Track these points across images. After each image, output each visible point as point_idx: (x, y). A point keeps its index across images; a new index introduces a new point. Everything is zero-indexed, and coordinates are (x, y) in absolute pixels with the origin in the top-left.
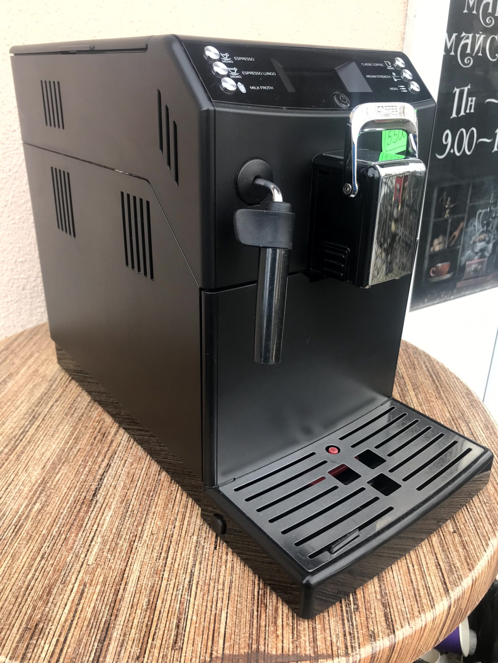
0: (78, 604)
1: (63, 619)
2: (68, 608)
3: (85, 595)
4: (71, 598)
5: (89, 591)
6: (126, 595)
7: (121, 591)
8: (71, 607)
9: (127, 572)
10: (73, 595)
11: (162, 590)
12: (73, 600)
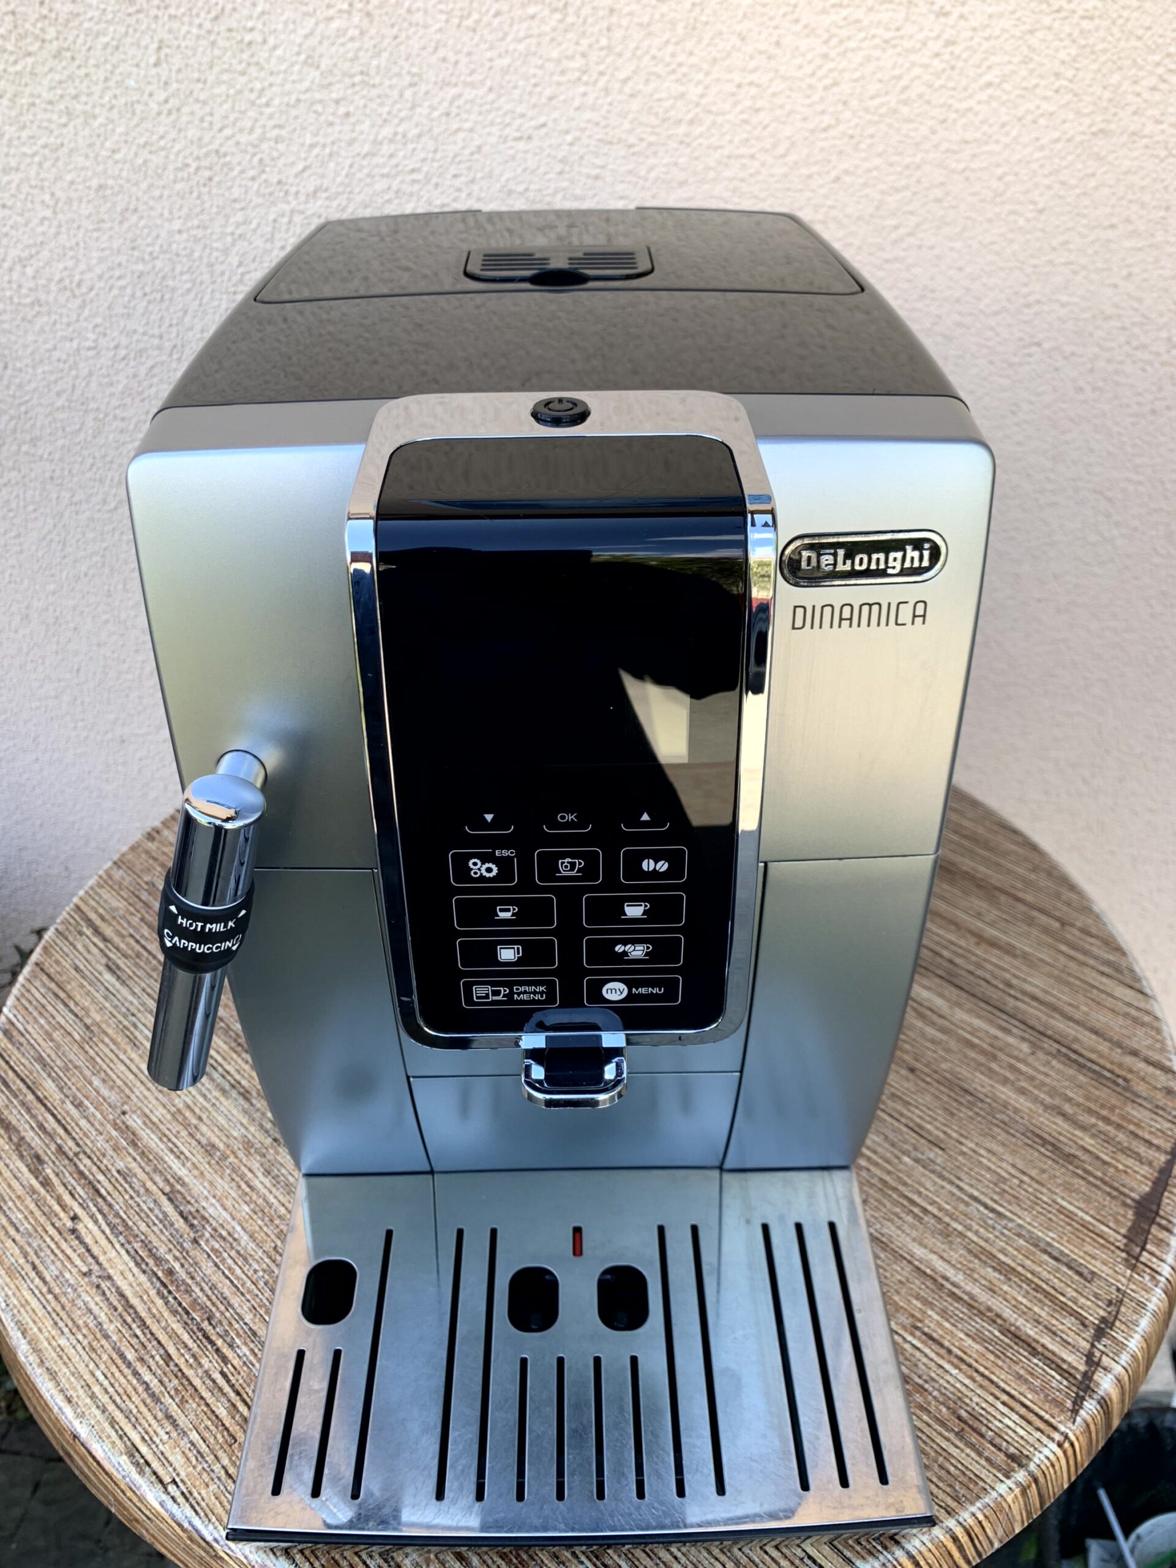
0: (949, 1351)
1: (967, 1381)
2: (947, 1366)
3: (935, 1335)
4: (932, 1355)
5: (930, 1326)
6: (968, 1288)
7: (955, 1290)
8: (952, 1364)
9: (923, 1267)
10: (927, 1351)
11: (983, 1244)
12: (938, 1354)
